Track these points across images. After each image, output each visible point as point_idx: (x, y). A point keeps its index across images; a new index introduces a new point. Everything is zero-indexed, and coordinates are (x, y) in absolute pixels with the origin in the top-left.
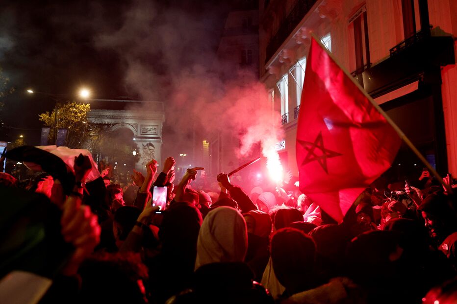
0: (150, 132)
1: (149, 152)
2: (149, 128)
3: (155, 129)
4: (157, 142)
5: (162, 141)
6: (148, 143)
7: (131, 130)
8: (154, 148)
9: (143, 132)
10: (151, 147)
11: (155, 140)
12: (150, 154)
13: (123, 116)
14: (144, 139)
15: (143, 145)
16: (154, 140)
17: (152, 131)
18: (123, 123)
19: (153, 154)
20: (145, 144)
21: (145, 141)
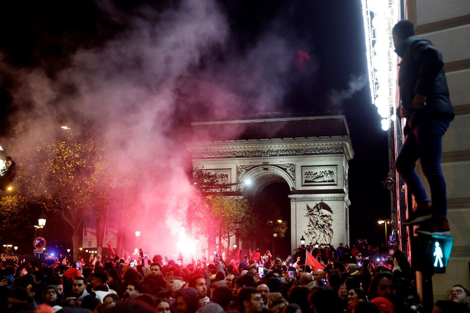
0: (319, 180)
1: (321, 222)
2: (318, 172)
3: (331, 172)
4: (336, 199)
5: (347, 198)
6: (318, 202)
7: (282, 179)
8: (331, 212)
9: (306, 182)
10: (325, 212)
11: (333, 195)
12: (323, 226)
13: (266, 150)
14: (310, 196)
15: (308, 207)
16: (329, 195)
17: (325, 179)
18: (266, 164)
19: (329, 225)
20: (312, 205)
21: (311, 200)
